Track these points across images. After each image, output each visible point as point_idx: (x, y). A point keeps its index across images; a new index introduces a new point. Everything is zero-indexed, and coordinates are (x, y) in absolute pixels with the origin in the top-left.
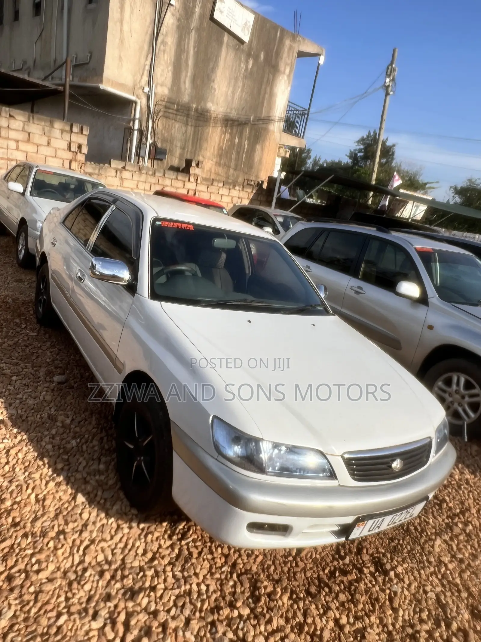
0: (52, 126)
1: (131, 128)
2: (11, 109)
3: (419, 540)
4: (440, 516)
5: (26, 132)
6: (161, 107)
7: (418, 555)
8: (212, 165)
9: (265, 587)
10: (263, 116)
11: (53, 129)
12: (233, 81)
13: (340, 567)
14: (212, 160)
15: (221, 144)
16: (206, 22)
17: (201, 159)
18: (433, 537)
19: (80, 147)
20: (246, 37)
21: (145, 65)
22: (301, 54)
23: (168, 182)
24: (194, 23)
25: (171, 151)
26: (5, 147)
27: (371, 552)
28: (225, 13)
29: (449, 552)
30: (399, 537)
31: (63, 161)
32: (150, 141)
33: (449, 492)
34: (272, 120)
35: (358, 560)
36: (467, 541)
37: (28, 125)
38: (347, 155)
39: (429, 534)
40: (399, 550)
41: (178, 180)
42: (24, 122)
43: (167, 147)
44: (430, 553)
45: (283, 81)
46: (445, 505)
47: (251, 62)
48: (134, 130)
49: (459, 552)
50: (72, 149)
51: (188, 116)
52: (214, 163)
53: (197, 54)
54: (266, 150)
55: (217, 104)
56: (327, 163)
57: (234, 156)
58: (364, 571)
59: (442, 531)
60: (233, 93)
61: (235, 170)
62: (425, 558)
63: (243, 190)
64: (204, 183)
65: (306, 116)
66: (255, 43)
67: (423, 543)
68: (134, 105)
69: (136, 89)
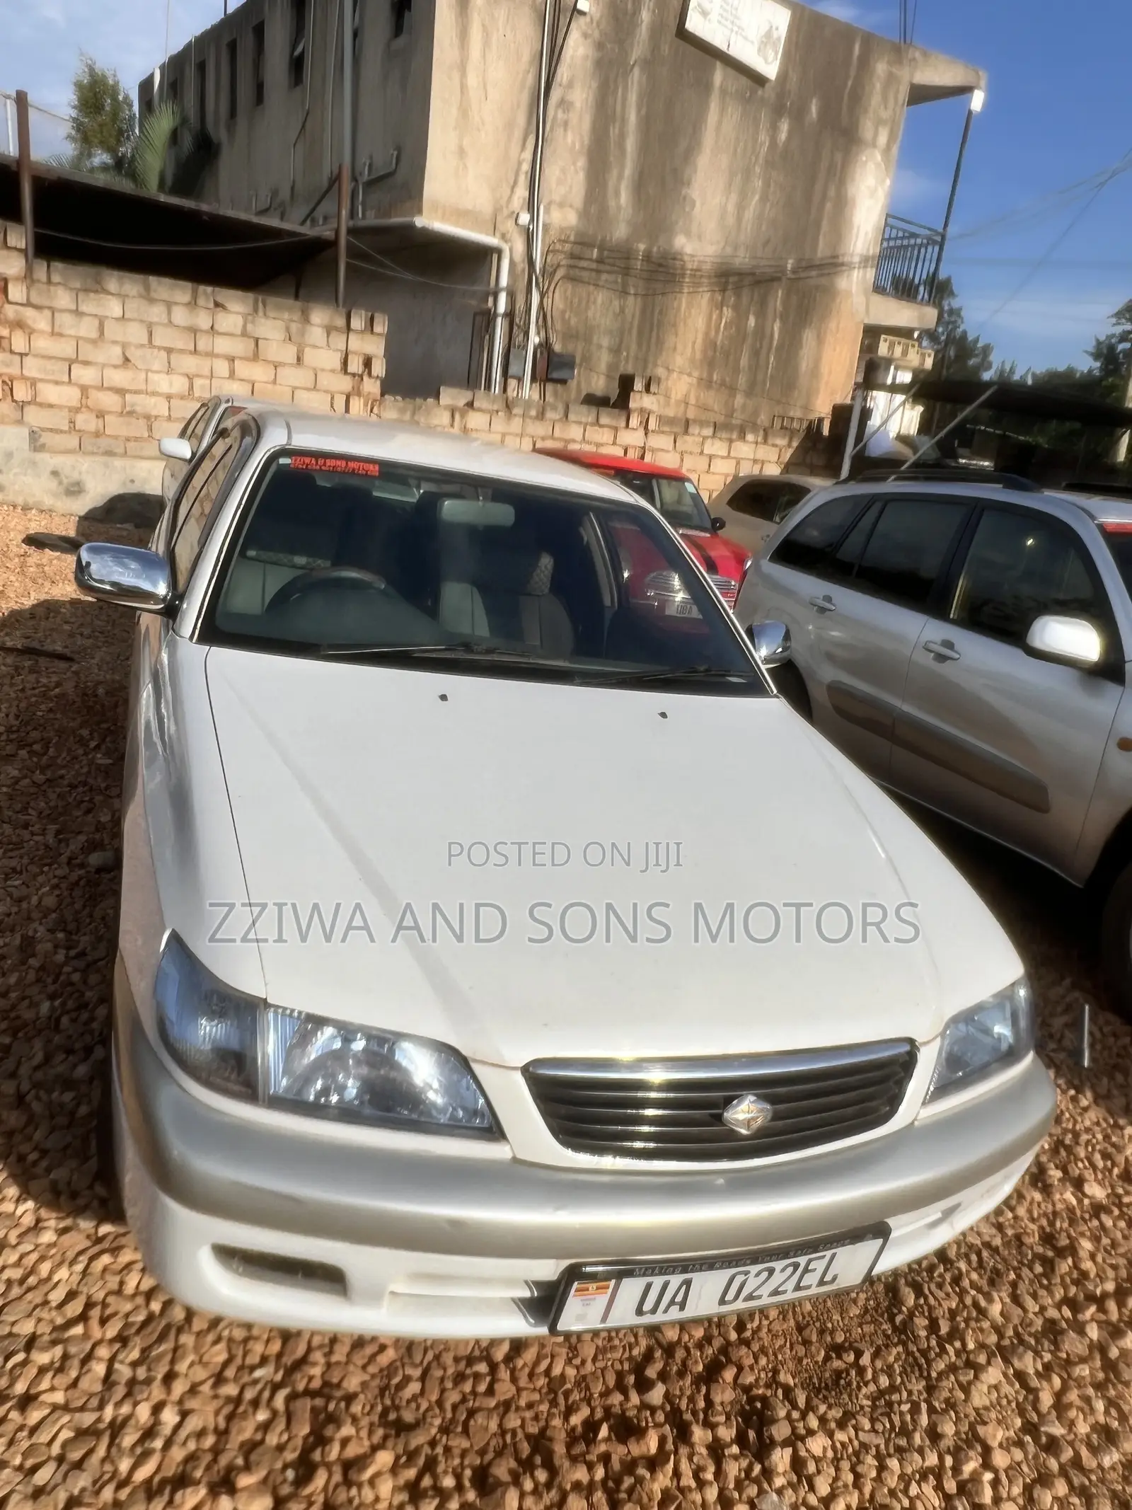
0: (306, 320)
1: (490, 310)
2: (217, 289)
3: (929, 1362)
4: (1035, 1296)
5: (250, 337)
6: (561, 257)
7: (905, 1407)
8: (690, 384)
9: (345, 1442)
10: (819, 254)
11: (308, 327)
12: (738, 179)
13: (624, 1412)
14: (689, 375)
15: (713, 333)
16: (668, 43)
17: (660, 371)
18: (982, 1359)
19: (368, 363)
20: (770, 68)
21: (520, 163)
22: (920, 95)
23: (575, 432)
24: (639, 48)
25: (587, 359)
26: (207, 372)
27: (749, 1379)
28: (714, 16)
29: (1021, 1412)
30: (861, 1346)
31: (332, 398)
32: (534, 339)
33: (1102, 1227)
34: (842, 264)
35: (692, 1400)
36: (1099, 1386)
37: (253, 322)
38: (1086, 352)
39: (971, 1346)
40: (849, 1384)
41: (601, 426)
42: (245, 316)
43: (578, 350)
44: (951, 1404)
45: (871, 166)
46: (1065, 1266)
47: (784, 127)
48: (496, 315)
49: (1059, 1418)
50: (350, 369)
51: (626, 271)
52: (695, 381)
53: (646, 123)
54: (830, 339)
55: (700, 238)
56: (1034, 375)
57: (744, 362)
58: (691, 1433)
59: (1022, 1342)
60: (741, 208)
61: (749, 393)
62: (924, 1420)
63: (765, 441)
64: (666, 429)
65: (937, 248)
66: (794, 77)
67: (940, 1374)
68: (495, 257)
69: (499, 218)
